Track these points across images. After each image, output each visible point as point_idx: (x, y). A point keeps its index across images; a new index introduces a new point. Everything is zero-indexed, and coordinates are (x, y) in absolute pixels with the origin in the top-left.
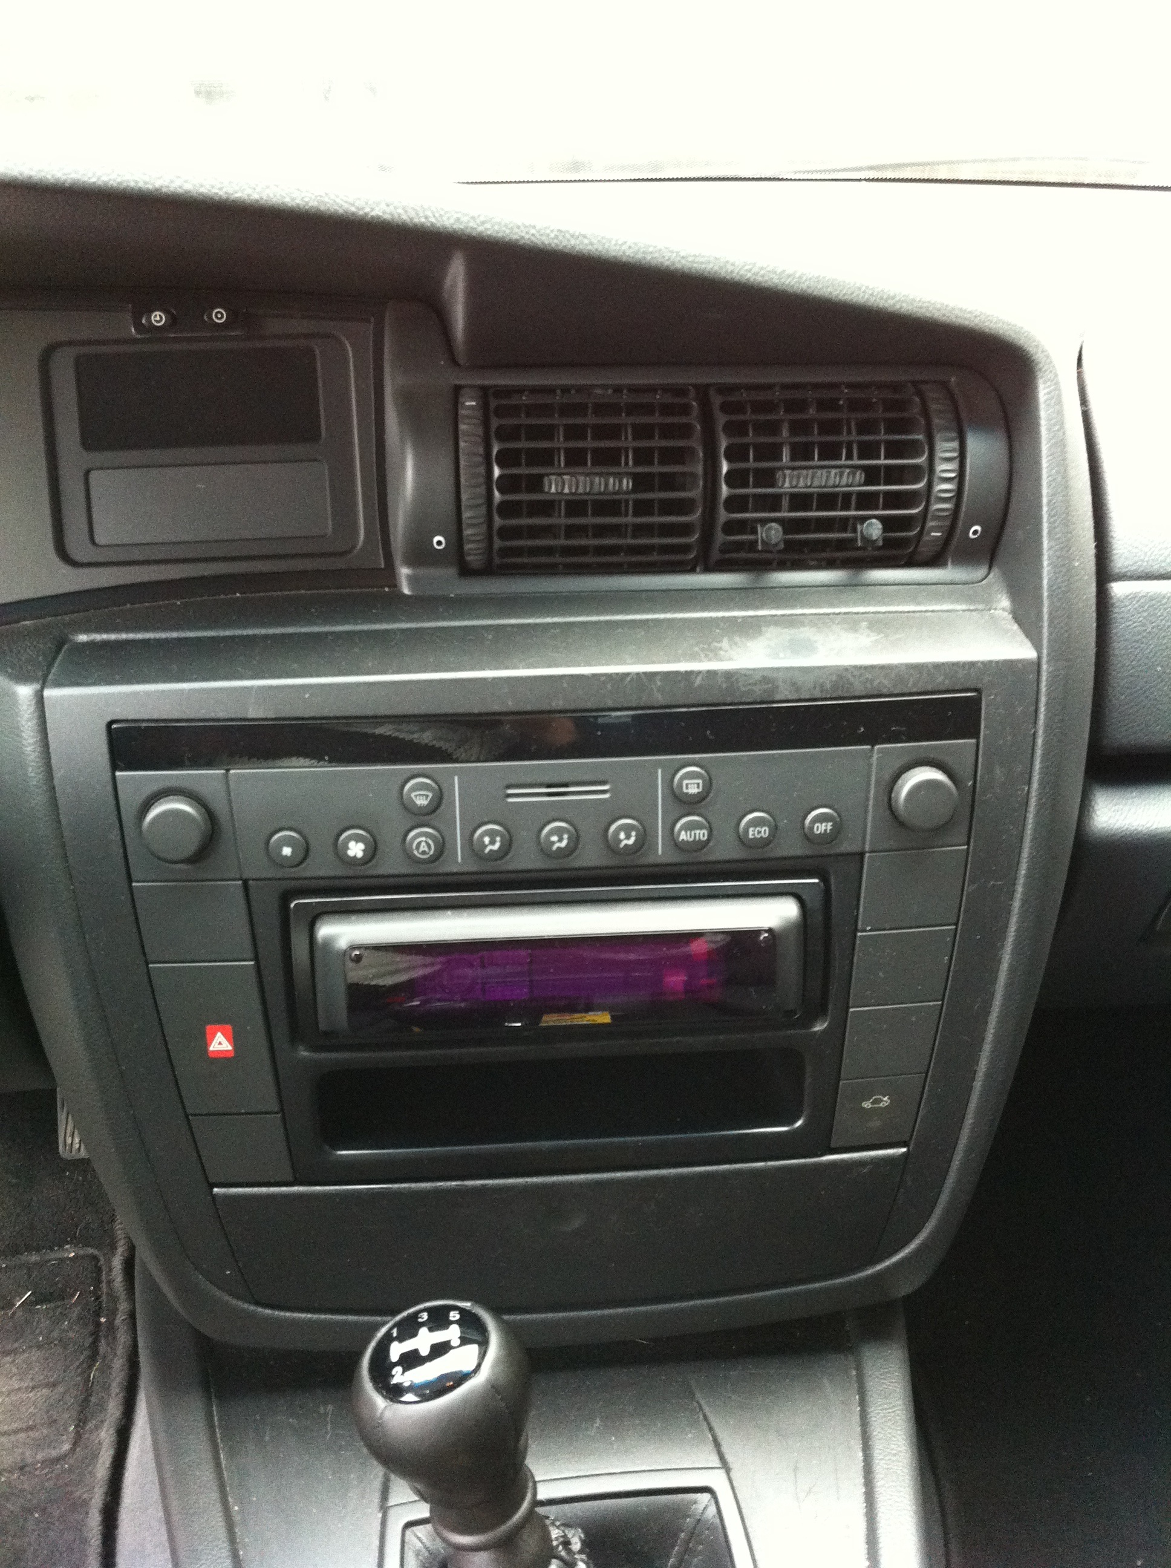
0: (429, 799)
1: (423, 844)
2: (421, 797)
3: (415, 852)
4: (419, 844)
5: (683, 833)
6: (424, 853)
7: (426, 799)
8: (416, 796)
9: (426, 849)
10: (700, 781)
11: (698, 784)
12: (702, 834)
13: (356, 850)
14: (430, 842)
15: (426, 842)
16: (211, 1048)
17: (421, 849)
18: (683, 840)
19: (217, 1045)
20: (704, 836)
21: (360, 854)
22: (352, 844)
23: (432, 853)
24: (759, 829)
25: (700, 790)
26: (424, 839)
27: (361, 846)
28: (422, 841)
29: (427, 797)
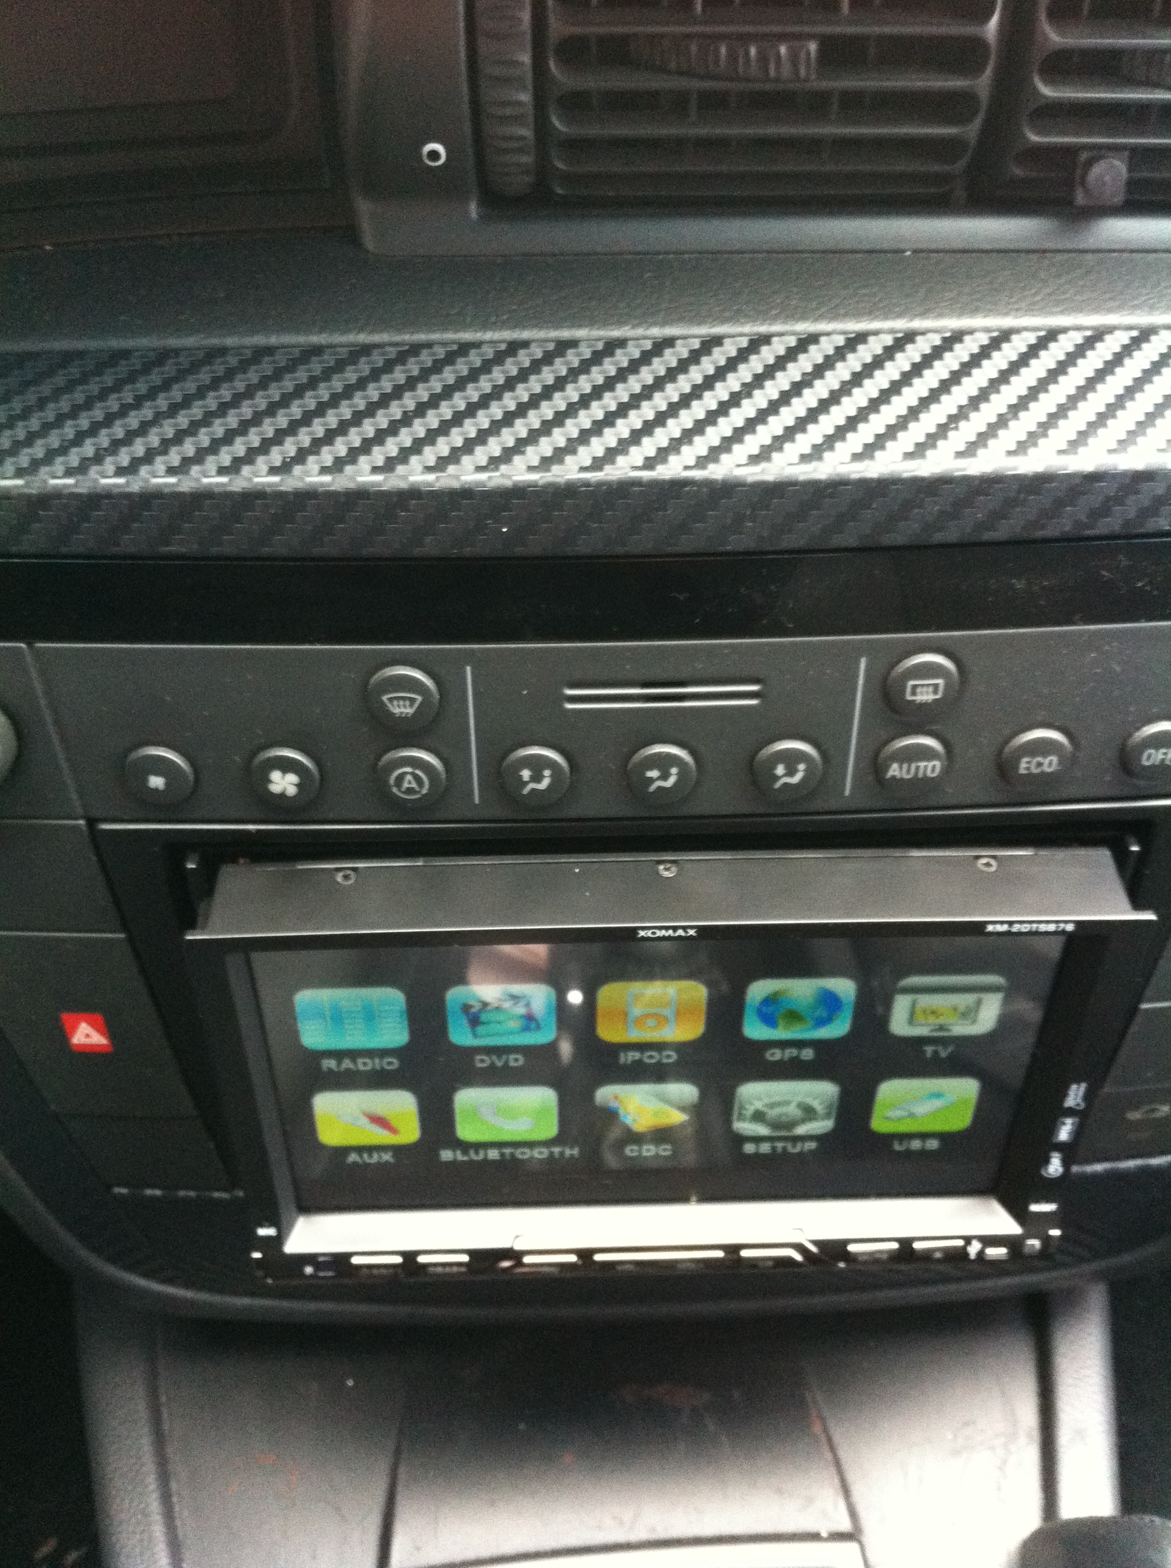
0: (416, 705)
1: (409, 777)
2: (401, 703)
3: (395, 790)
5: (895, 766)
6: (410, 791)
7: (411, 706)
8: (391, 700)
9: (414, 785)
10: (940, 682)
11: (936, 686)
12: (931, 768)
13: (284, 783)
14: (418, 772)
16: (75, 1042)
17: (406, 785)
18: (894, 777)
19: (82, 1039)
20: (933, 770)
21: (292, 791)
22: (276, 775)
24: (1039, 759)
25: (938, 697)
26: (409, 769)
27: (292, 778)
28: (406, 773)
29: (412, 701)
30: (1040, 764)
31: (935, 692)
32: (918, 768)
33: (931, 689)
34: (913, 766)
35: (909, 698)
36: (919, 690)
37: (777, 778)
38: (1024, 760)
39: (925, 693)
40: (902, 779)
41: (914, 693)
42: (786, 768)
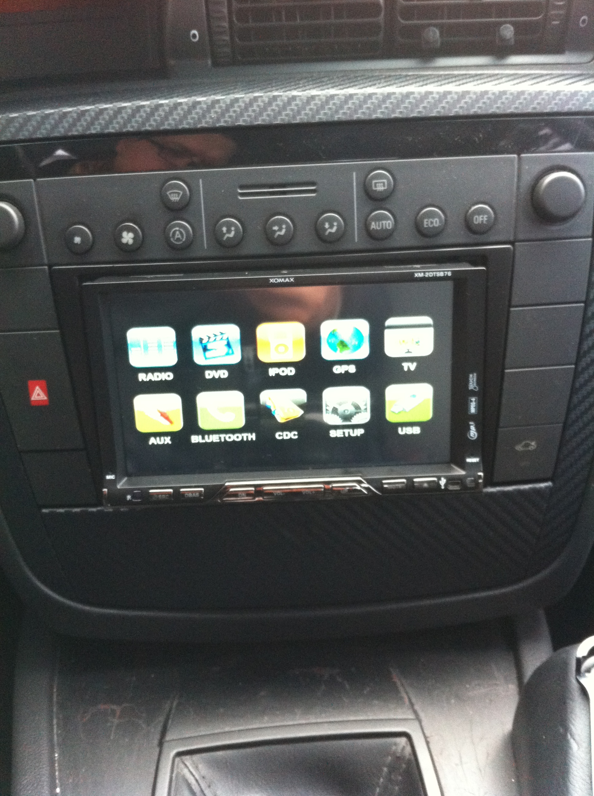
0: (180, 195)
1: (178, 232)
2: (175, 195)
3: (172, 239)
4: (174, 233)
5: (373, 223)
6: (178, 240)
7: (178, 196)
8: (170, 193)
9: (179, 236)
10: (385, 181)
11: (384, 183)
12: (388, 225)
13: (128, 238)
14: (182, 230)
15: (179, 230)
16: (33, 399)
17: (176, 237)
18: (373, 229)
19: (36, 397)
21: (131, 242)
22: (125, 234)
23: (184, 240)
24: (431, 220)
25: (386, 188)
26: (177, 229)
27: (131, 235)
28: (176, 230)
29: (179, 194)
30: (432, 223)
31: (384, 186)
32: (382, 224)
33: (382, 184)
34: (381, 223)
35: (374, 189)
36: (377, 185)
37: (326, 230)
38: (425, 220)
39: (380, 186)
40: (377, 230)
41: (376, 186)
42: (329, 224)
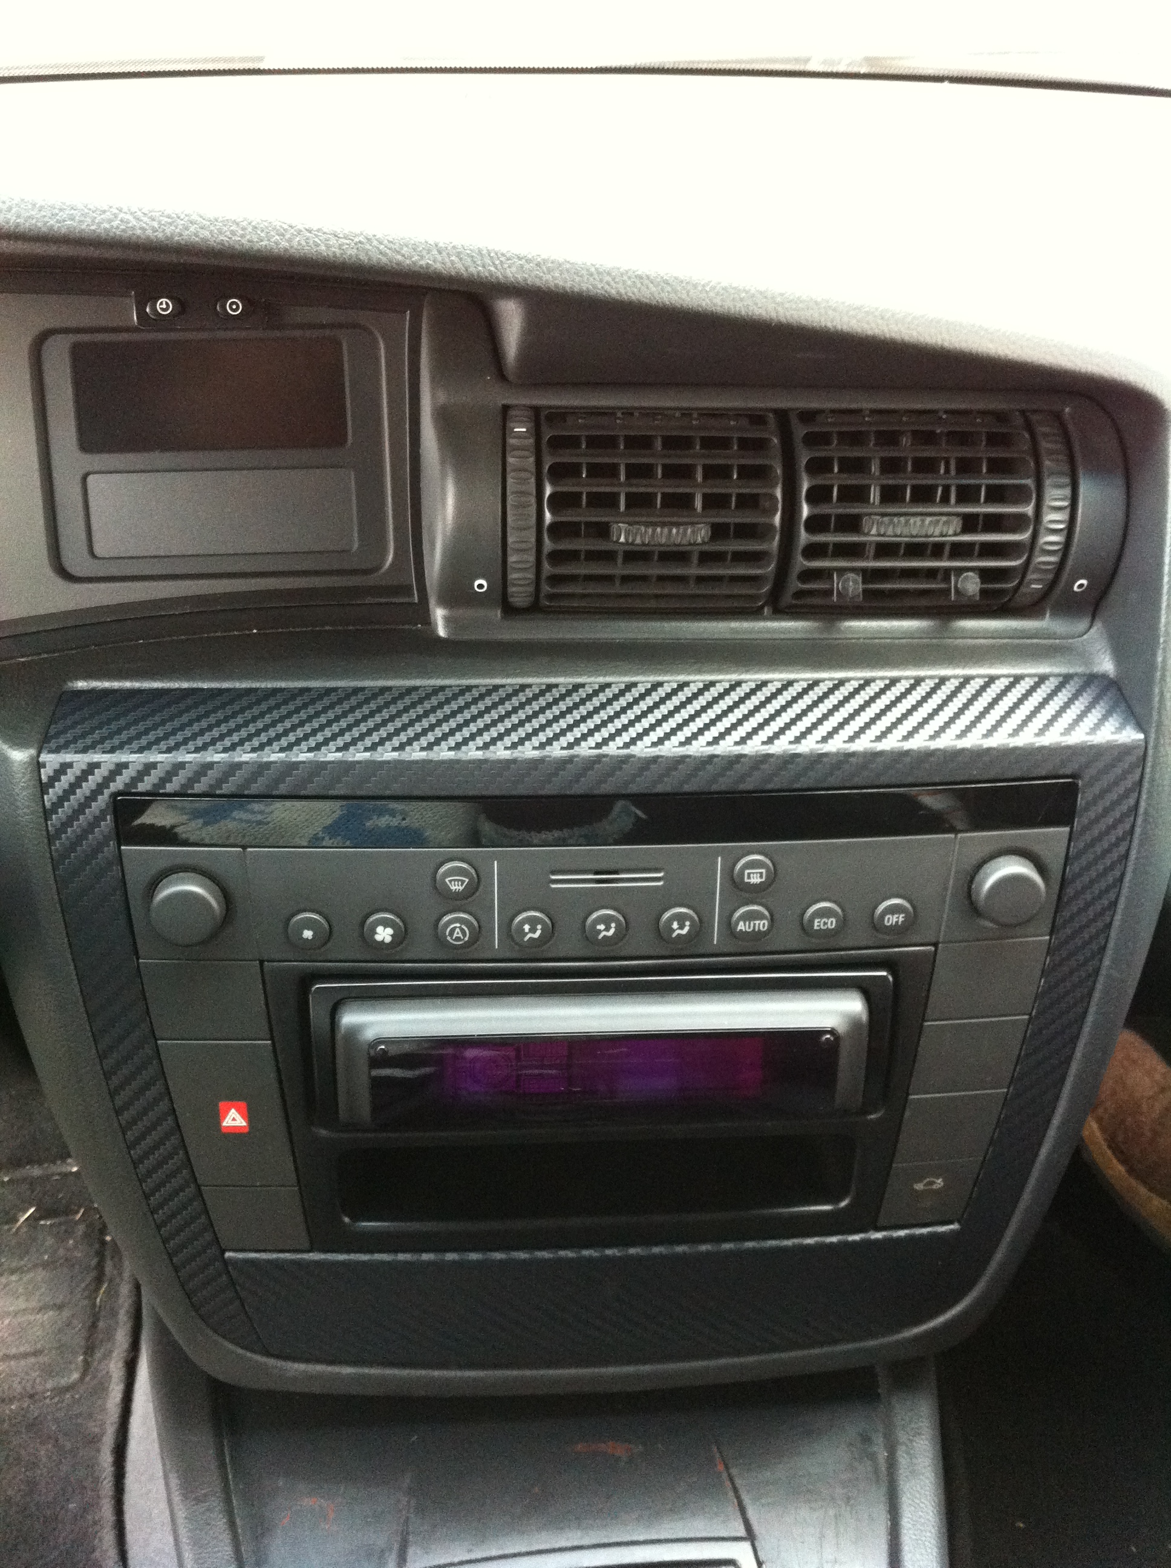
0: (465, 884)
1: (458, 930)
2: (456, 882)
3: (449, 938)
4: (453, 931)
5: (741, 923)
6: (458, 939)
7: (462, 884)
8: (450, 881)
9: (460, 935)
10: (763, 871)
11: (761, 873)
12: (762, 925)
13: (384, 934)
14: (465, 928)
15: (460, 927)
16: (224, 1124)
17: (455, 935)
18: (741, 930)
19: (230, 1121)
20: (764, 927)
21: (388, 939)
22: (380, 929)
23: (466, 939)
24: (825, 920)
26: (458, 925)
27: (390, 931)
28: (454, 927)
29: (463, 882)
30: (825, 924)
32: (755, 924)
34: (752, 924)
37: (673, 931)
38: (816, 921)
40: (746, 932)
42: (678, 923)
